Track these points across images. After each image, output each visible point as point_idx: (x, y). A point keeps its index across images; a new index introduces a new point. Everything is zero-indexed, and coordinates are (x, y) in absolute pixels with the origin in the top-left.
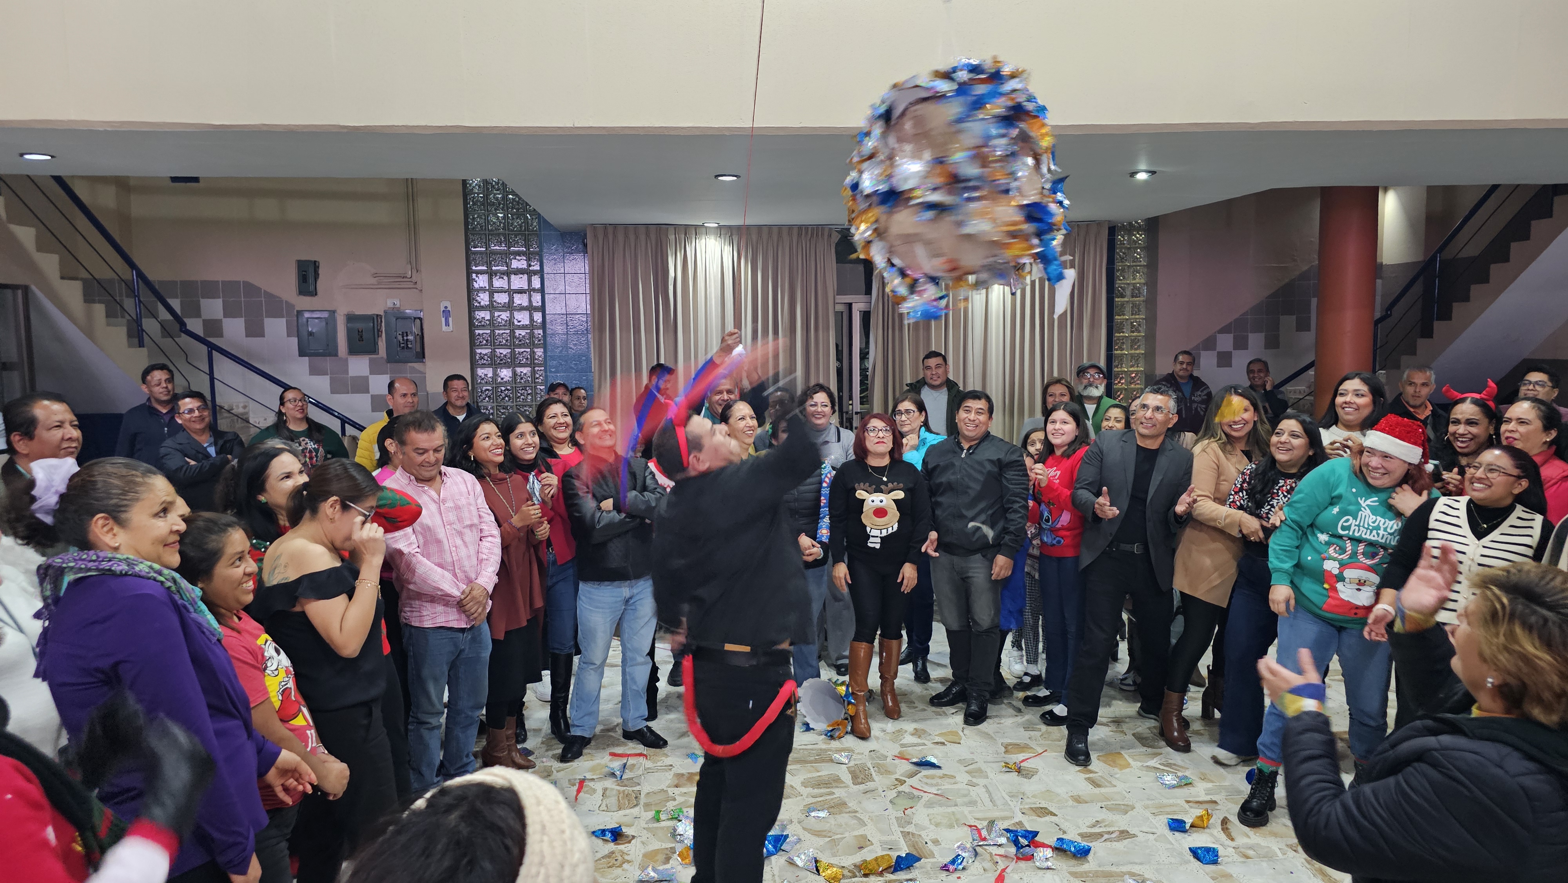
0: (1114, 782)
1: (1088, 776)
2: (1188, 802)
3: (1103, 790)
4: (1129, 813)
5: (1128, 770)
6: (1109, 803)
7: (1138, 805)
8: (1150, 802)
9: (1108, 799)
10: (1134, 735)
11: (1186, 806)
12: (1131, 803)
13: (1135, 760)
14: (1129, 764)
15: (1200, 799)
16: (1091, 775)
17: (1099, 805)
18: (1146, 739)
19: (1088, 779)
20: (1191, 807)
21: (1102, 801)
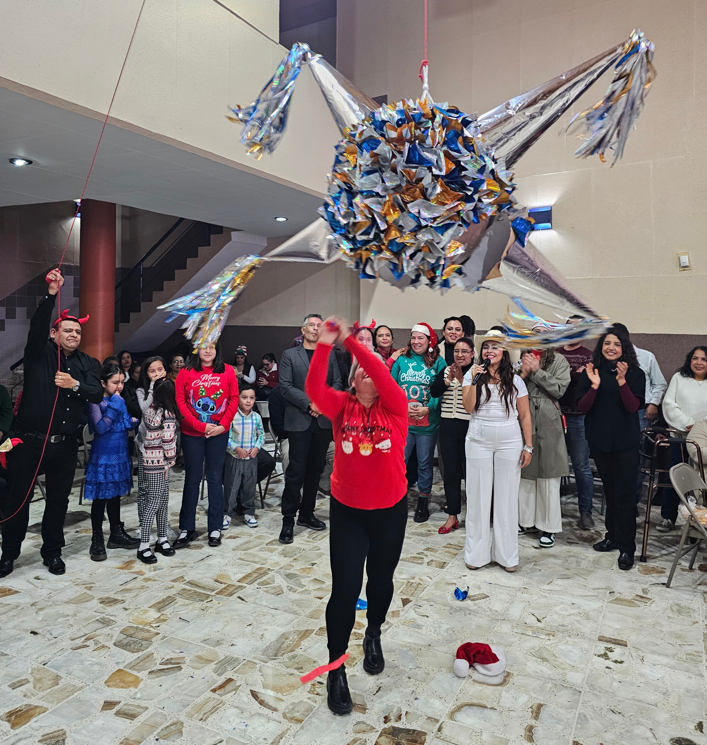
0: (144, 704)
1: (115, 710)
2: (214, 691)
3: (141, 718)
4: (183, 730)
5: (141, 685)
6: (159, 730)
7: (182, 718)
8: (188, 709)
9: (154, 727)
10: (115, 644)
11: (215, 695)
12: (175, 720)
13: (139, 671)
14: (137, 678)
15: (219, 683)
16: (117, 708)
17: (152, 737)
18: (128, 644)
19: (118, 714)
20: (221, 695)
21: (152, 733)
